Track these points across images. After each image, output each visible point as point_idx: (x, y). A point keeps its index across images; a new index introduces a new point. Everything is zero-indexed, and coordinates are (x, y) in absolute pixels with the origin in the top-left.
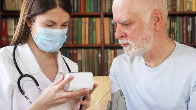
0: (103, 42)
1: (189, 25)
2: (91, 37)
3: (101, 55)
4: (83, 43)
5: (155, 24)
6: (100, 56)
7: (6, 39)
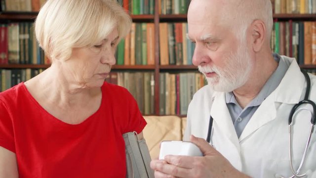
0: (158, 62)
1: (295, 35)
2: (139, 55)
3: (155, 83)
4: (127, 63)
5: (255, 42)
6: (153, 83)
7: (6, 56)
